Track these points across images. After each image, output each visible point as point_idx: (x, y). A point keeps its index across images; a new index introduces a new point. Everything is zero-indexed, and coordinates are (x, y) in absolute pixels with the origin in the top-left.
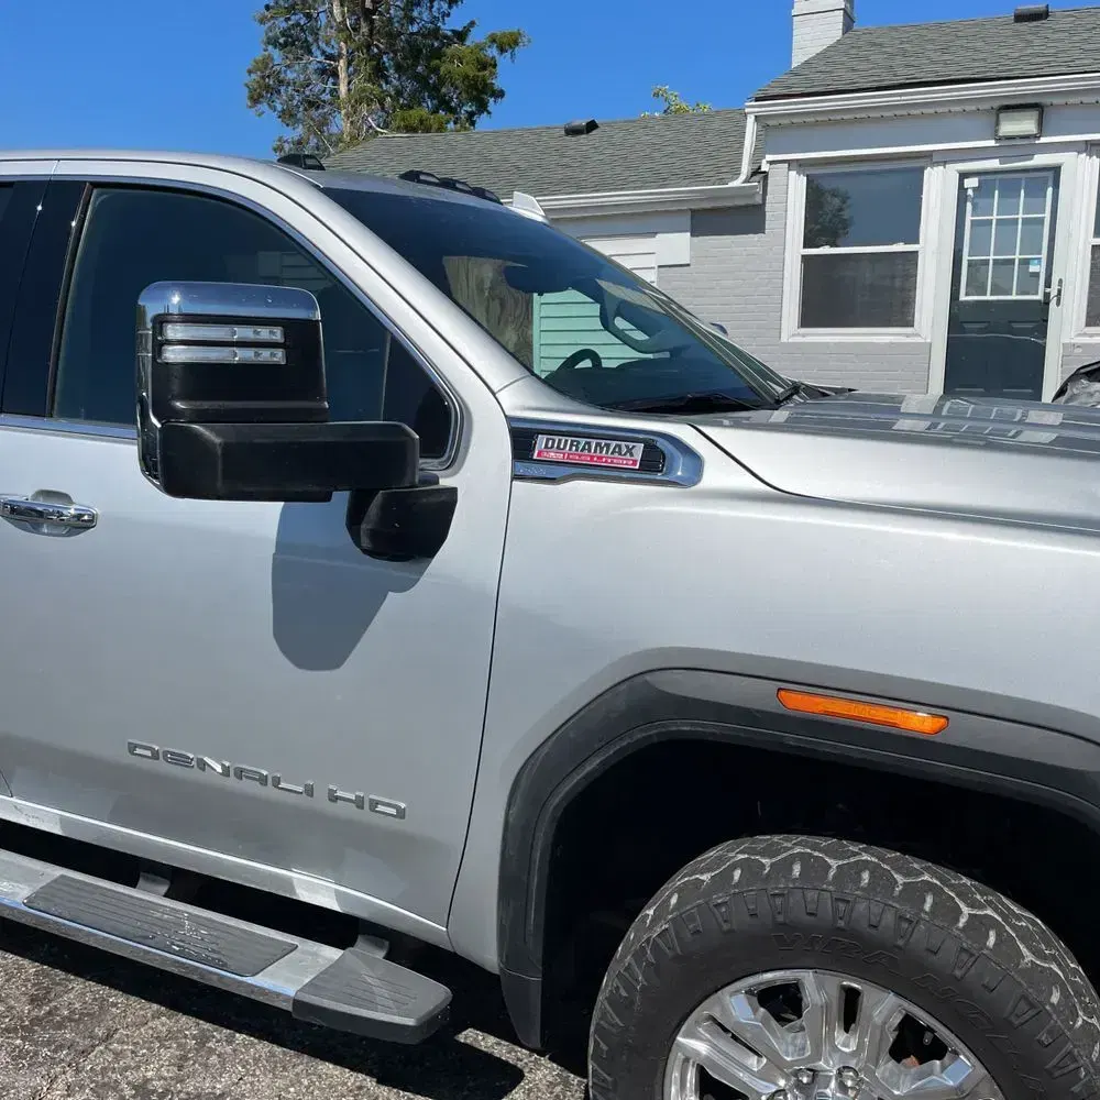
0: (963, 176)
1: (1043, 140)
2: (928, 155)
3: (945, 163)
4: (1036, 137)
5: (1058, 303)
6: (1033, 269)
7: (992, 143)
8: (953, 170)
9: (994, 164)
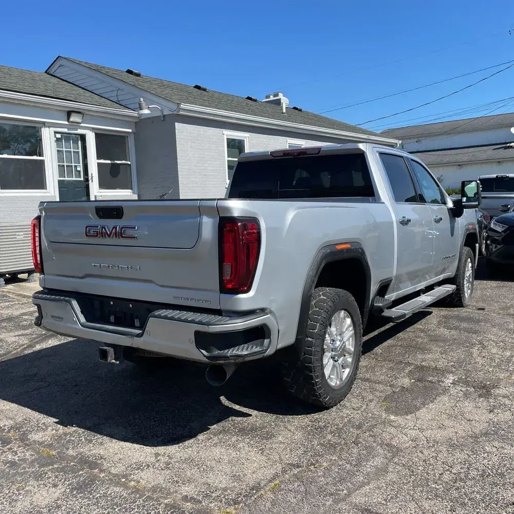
0: (56, 132)
1: (82, 125)
2: (44, 123)
3: (49, 127)
4: (80, 123)
5: (92, 182)
6: (78, 169)
7: (67, 123)
8: (52, 129)
9: (65, 130)
